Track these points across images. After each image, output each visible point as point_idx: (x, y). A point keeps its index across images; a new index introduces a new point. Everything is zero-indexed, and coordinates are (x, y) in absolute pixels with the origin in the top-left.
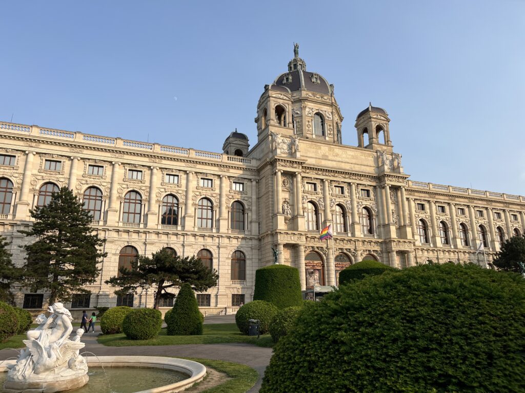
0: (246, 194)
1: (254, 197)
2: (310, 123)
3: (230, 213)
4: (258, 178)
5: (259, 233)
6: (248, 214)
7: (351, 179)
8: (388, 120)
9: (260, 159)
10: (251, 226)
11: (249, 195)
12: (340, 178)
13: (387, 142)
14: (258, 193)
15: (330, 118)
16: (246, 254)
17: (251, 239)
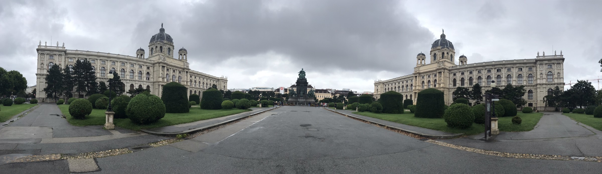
1: (152, 71)
2: (167, 52)
4: (153, 66)
7: (177, 68)
8: (187, 53)
9: (154, 61)
10: (151, 79)
11: (151, 71)
12: (175, 68)
13: (186, 59)
14: (153, 70)
15: (172, 49)
16: (150, 86)
17: (151, 83)
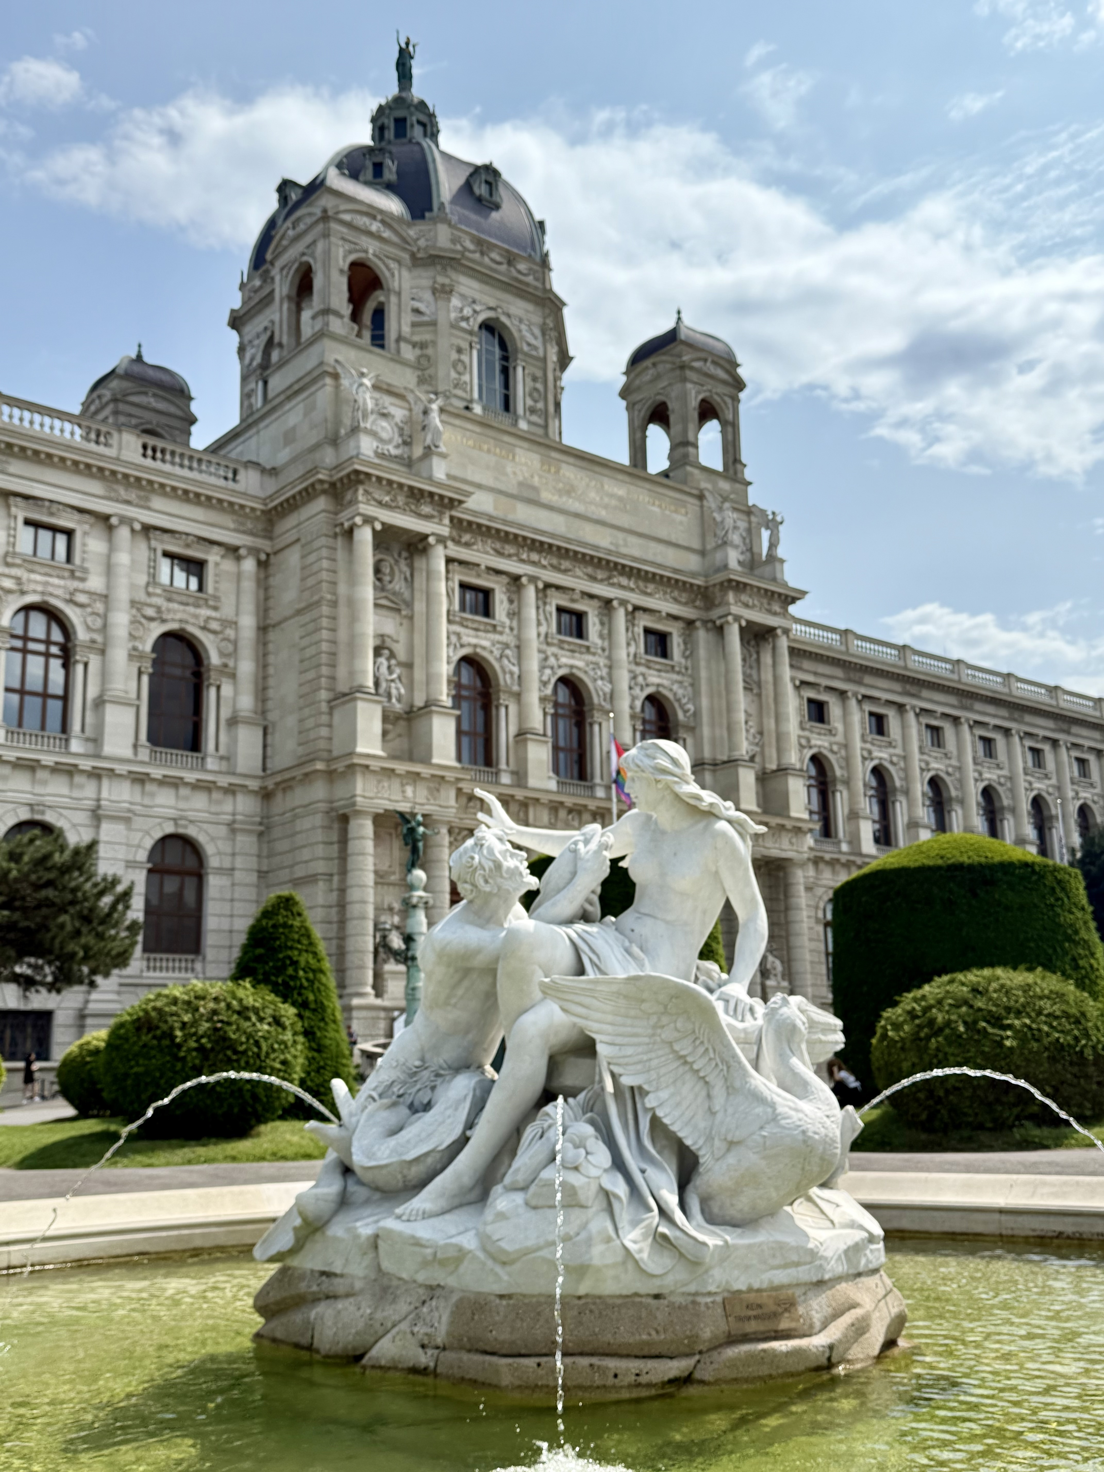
0: (216, 608)
1: (248, 622)
2: (465, 358)
3: (145, 679)
4: (264, 544)
5: (264, 769)
6: (218, 688)
7: (613, 585)
8: (739, 385)
9: (274, 472)
10: (234, 741)
11: (227, 611)
12: (578, 579)
13: (732, 464)
14: (264, 609)
15: (536, 348)
16: (209, 849)
17: (231, 790)
